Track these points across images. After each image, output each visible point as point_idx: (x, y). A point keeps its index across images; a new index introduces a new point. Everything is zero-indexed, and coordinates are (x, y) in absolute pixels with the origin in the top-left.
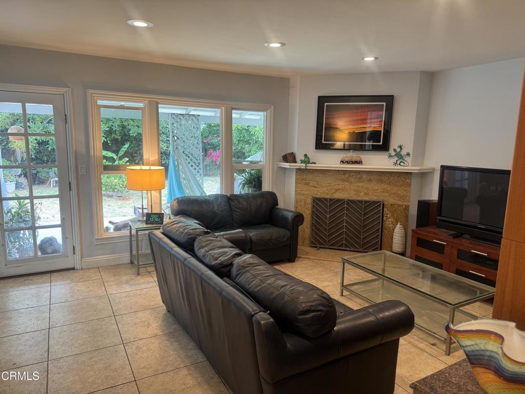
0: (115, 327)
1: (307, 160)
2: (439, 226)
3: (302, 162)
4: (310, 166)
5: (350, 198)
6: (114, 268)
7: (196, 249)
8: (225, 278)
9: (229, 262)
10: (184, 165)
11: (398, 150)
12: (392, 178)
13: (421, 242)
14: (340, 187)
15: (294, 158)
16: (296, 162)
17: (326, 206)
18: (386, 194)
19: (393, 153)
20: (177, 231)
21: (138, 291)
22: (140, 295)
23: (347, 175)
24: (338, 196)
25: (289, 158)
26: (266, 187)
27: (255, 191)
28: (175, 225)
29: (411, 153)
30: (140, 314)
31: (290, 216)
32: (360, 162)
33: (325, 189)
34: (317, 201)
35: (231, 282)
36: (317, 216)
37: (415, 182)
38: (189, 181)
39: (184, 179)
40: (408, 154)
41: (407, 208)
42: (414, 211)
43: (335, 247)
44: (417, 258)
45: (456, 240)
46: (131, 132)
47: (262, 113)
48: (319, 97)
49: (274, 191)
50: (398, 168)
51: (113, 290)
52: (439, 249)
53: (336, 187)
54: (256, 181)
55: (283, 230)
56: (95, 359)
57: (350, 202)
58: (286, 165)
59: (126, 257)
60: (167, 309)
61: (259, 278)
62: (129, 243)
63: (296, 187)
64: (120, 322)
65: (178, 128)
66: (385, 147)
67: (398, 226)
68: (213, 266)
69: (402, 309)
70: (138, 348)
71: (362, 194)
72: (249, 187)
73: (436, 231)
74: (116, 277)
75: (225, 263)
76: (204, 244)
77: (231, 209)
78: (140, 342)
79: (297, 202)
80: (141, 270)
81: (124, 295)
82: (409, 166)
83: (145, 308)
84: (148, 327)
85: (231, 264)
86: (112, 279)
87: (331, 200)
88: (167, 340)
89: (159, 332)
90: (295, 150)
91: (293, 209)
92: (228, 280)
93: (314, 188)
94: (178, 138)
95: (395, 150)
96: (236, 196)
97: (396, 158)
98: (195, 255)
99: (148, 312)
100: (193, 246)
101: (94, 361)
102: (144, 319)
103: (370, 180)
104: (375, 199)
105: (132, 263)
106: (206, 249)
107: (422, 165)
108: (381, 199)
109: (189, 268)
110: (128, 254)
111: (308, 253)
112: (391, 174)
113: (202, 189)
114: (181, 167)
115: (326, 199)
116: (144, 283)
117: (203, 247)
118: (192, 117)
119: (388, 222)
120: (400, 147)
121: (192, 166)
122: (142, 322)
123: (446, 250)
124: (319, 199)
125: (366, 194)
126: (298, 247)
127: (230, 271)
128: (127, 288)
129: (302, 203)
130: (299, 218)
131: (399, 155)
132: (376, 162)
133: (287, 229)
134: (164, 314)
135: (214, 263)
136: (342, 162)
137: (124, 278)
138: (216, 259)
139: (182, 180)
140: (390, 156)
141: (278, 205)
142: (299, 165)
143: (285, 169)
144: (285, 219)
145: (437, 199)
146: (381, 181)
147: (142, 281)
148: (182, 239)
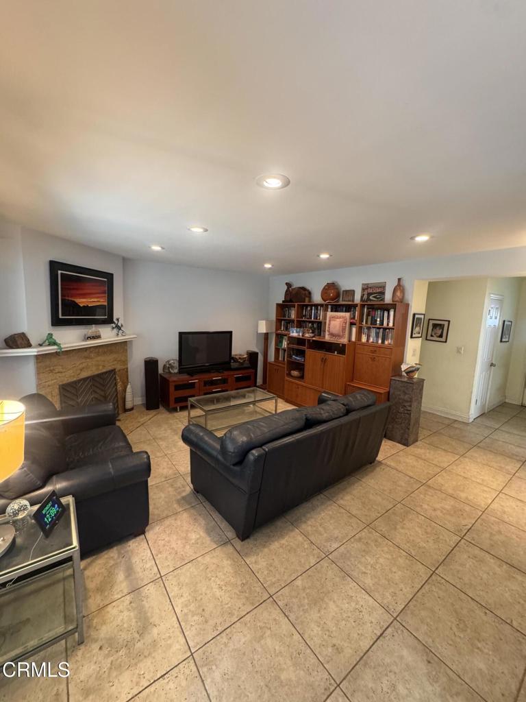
14: (84, 365)
15: (28, 340)
16: (31, 347)
17: (75, 389)
18: (116, 363)
24: (84, 375)
32: (98, 337)
33: (71, 372)
40: (122, 326)
41: (127, 370)
48: (50, 261)
50: (119, 339)
53: (81, 366)
66: (110, 320)
82: (126, 335)
87: (79, 382)
93: (60, 375)
95: (115, 323)
97: (117, 330)
104: (110, 368)
108: (113, 367)
115: (75, 383)
120: (118, 319)
124: (67, 385)
131: (118, 327)
136: (85, 338)
140: (113, 328)
142: (36, 350)
146: (112, 352)
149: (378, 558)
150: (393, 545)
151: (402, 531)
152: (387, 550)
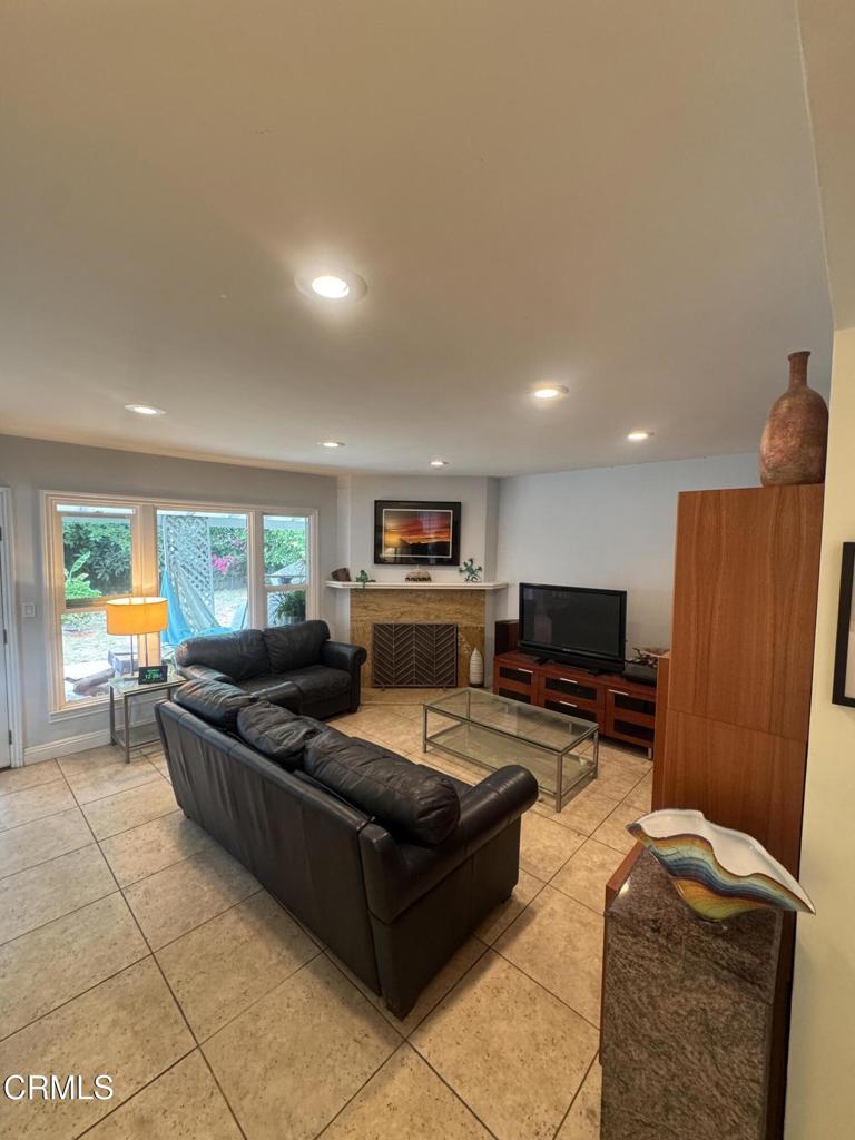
0: (101, 861)
1: (364, 578)
2: (521, 652)
3: (358, 580)
4: (370, 585)
5: (421, 623)
6: (84, 757)
7: (242, 728)
8: (297, 772)
9: (301, 746)
10: (185, 583)
11: (469, 564)
12: (464, 597)
13: (505, 673)
14: (406, 609)
15: (348, 575)
16: (349, 580)
17: (390, 633)
18: (460, 616)
19: (464, 568)
20: (206, 700)
21: (132, 792)
22: (137, 797)
23: (414, 595)
24: (405, 620)
25: (341, 575)
26: (312, 614)
27: (296, 621)
28: (200, 691)
29: (483, 567)
30: (141, 831)
31: (349, 652)
32: (428, 579)
33: (388, 613)
34: (379, 629)
35: (307, 777)
36: (379, 647)
37: (488, 600)
38: (193, 608)
39: (186, 605)
40: (480, 569)
41: (482, 630)
42: (490, 633)
43: (405, 685)
44: (503, 692)
45: (543, 668)
46: (92, 535)
47: (303, 519)
48: (376, 502)
49: (323, 619)
50: (471, 585)
51: (86, 795)
52: (526, 679)
53: (402, 610)
54: (296, 606)
55: (340, 672)
56: (72, 931)
57: (419, 627)
58: (338, 585)
59: (104, 736)
60: (185, 814)
61: (353, 768)
62: (108, 714)
63: (351, 612)
64: (108, 852)
65: (176, 536)
66: (454, 561)
67: (475, 652)
68: (274, 754)
69: (522, 774)
70: (147, 892)
71: (432, 617)
72: (288, 615)
73: (519, 656)
74: (92, 772)
75: (294, 750)
76: (253, 721)
77: (267, 650)
78: (150, 880)
79: (353, 630)
80: (132, 755)
81: (108, 801)
82: (482, 583)
83: (149, 819)
84: (159, 850)
85: (304, 750)
86: (83, 775)
87: (396, 626)
88: (194, 868)
89: (178, 856)
90: (348, 566)
91: (348, 642)
92: (301, 774)
93: (374, 613)
94: (176, 549)
95: (466, 564)
96: (272, 630)
97: (467, 574)
98: (241, 737)
99: (155, 824)
100: (236, 722)
101: (72, 934)
102: (151, 839)
103: (440, 600)
104: (447, 621)
105: (114, 743)
106: (260, 727)
107: (494, 580)
108: (454, 621)
109: (238, 761)
110: (107, 731)
111: (370, 698)
112: (463, 592)
113: (213, 618)
114: (180, 588)
115: (390, 626)
116: (139, 775)
117: (253, 725)
118: (197, 520)
119: (464, 649)
120: (471, 561)
121: (197, 586)
122: (147, 844)
123: (534, 680)
124: (382, 626)
125: (437, 616)
126: (362, 690)
127: (302, 759)
128: (111, 789)
129: (361, 632)
130: (360, 654)
131: (470, 570)
132: (446, 578)
133: (346, 670)
134: (182, 824)
135: (276, 750)
136: (408, 579)
137: (104, 772)
138: (279, 743)
139: (182, 607)
140: (461, 571)
141: (329, 638)
142: (354, 584)
143: (335, 589)
144: (342, 657)
145: (518, 618)
146: (453, 601)
147: (137, 772)
148: (215, 713)
149: (76, 956)
150: (87, 987)
151: (109, 1018)
152: (82, 973)
